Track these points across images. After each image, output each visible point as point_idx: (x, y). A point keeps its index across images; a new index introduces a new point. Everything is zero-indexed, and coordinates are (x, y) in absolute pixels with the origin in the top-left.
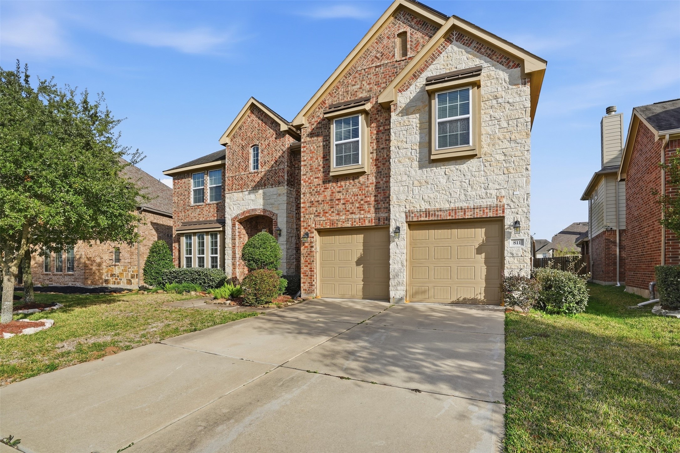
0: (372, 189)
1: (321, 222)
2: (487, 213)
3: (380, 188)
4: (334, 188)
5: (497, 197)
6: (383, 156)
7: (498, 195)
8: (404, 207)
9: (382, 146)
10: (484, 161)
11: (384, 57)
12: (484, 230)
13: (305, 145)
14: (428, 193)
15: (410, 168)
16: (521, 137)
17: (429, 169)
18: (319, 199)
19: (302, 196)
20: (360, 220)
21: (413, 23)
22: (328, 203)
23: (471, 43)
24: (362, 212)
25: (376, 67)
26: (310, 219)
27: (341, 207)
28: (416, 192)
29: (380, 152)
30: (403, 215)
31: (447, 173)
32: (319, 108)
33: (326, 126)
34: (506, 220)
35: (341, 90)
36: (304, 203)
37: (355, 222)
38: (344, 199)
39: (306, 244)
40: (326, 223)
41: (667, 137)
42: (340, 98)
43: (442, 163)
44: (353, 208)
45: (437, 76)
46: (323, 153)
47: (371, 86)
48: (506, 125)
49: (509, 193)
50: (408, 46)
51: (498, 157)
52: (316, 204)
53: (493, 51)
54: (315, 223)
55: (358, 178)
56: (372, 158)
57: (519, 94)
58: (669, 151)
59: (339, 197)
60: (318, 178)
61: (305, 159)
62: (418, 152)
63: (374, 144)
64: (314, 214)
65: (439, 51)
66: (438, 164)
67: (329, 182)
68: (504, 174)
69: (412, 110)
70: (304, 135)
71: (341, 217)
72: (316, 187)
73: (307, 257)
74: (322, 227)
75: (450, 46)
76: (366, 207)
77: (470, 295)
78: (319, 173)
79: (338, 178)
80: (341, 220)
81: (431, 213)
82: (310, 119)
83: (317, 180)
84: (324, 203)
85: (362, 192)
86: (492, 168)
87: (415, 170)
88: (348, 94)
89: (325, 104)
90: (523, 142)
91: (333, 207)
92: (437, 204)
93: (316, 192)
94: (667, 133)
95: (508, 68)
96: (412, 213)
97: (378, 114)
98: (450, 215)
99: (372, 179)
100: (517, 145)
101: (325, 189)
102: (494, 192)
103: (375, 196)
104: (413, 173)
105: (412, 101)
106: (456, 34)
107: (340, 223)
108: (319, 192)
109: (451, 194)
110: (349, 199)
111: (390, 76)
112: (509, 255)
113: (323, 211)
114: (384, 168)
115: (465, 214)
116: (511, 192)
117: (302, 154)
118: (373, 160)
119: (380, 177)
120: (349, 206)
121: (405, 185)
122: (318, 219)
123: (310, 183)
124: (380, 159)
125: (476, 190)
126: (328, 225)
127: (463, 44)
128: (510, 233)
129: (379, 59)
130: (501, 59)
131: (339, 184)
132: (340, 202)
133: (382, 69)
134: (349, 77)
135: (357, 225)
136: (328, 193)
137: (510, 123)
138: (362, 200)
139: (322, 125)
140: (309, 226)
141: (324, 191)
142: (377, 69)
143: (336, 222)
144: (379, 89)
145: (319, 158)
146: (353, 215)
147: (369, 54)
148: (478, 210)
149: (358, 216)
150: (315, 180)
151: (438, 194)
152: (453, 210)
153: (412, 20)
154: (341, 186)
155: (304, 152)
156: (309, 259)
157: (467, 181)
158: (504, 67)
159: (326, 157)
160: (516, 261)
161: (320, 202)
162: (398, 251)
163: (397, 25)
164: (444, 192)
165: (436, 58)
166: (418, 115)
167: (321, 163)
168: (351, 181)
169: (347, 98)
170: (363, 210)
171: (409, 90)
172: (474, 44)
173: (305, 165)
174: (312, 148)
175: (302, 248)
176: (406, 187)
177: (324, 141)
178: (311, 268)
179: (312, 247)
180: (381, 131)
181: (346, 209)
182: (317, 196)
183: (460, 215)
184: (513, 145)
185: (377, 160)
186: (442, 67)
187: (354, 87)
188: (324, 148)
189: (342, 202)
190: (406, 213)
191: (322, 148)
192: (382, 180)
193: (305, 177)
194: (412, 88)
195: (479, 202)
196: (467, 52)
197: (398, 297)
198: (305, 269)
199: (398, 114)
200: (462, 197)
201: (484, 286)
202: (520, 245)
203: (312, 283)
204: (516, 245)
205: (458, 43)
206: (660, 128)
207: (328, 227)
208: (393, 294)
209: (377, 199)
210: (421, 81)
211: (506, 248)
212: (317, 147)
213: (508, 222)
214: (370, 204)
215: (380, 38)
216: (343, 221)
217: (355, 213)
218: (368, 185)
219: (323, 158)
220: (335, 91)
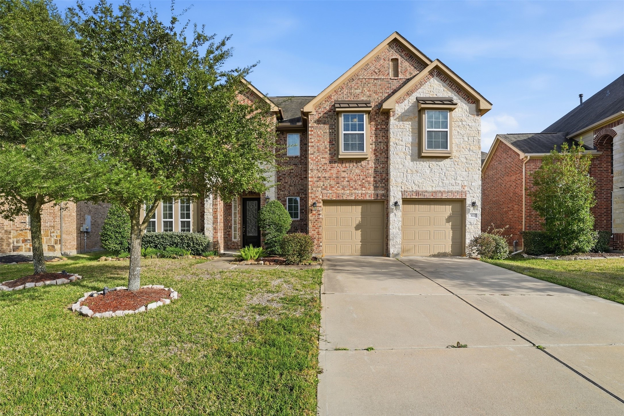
0: (372, 172)
1: (328, 194)
2: (456, 196)
3: (378, 171)
4: (340, 168)
5: (462, 186)
6: (381, 148)
7: (462, 184)
8: (400, 187)
9: (379, 140)
10: (454, 161)
11: (381, 73)
12: (451, 206)
13: (312, 129)
14: (417, 179)
15: (404, 160)
16: (476, 149)
17: (418, 162)
18: (326, 175)
19: (310, 172)
20: (362, 194)
21: (403, 54)
22: (334, 179)
23: (446, 80)
24: (364, 189)
25: (375, 79)
26: (318, 191)
27: (345, 183)
28: (409, 178)
29: (378, 144)
30: (400, 194)
31: (430, 166)
32: (326, 101)
33: (332, 117)
34: (467, 201)
35: (345, 91)
36: (312, 177)
37: (358, 196)
38: (348, 177)
39: (314, 212)
40: (332, 196)
41: (529, 157)
42: (345, 96)
43: (427, 159)
44: (356, 185)
45: (423, 97)
46: (330, 138)
47: (371, 93)
48: (467, 140)
49: (469, 184)
50: (399, 70)
51: (462, 159)
52: (323, 179)
53: (459, 89)
54: (323, 195)
55: (360, 162)
56: (371, 148)
57: (475, 121)
58: (528, 165)
59: (343, 176)
60: (325, 158)
61: (313, 141)
62: (410, 149)
63: (374, 138)
64: (322, 187)
65: (425, 80)
66: (425, 159)
67: (335, 162)
68: (466, 171)
69: (406, 118)
70: (311, 120)
71: (346, 192)
72: (323, 166)
73: (314, 222)
74: (329, 199)
75: (432, 79)
76: (367, 185)
77: (442, 251)
78: (326, 154)
79: (343, 161)
80: (346, 194)
81: (420, 193)
82: (318, 108)
83: (324, 159)
84: (331, 179)
85: (363, 173)
86: (458, 166)
87: (408, 162)
88: (351, 95)
89: (331, 98)
90: (477, 152)
91: (339, 183)
92: (424, 187)
93: (323, 170)
94: (529, 155)
95: (469, 103)
96: (407, 193)
97: (376, 115)
98: (432, 196)
99: (372, 164)
100: (473, 153)
101: (332, 168)
102: (460, 182)
103: (374, 177)
104: (407, 164)
105: (406, 112)
106: (436, 72)
107: (345, 196)
108: (326, 170)
109: (433, 181)
110: (353, 177)
111: (385, 89)
112: (469, 223)
113: (330, 185)
114: (381, 157)
115: (442, 195)
116: (470, 184)
117: (310, 137)
118: (372, 150)
119: (378, 164)
120: (352, 184)
121: (401, 171)
122: (325, 191)
123: (317, 162)
124: (378, 150)
125: (449, 180)
126: (334, 197)
127: (441, 80)
128: (470, 209)
129: (377, 74)
130: (464, 96)
131: (344, 165)
132: (345, 179)
133: (379, 82)
134: (352, 82)
135: (359, 199)
136: (334, 171)
137: (470, 139)
138: (363, 179)
139: (328, 115)
140: (317, 197)
141: (330, 170)
142: (375, 81)
143: (342, 195)
144: (377, 96)
145: (326, 142)
146: (356, 190)
147: (369, 68)
148: (450, 194)
149: (360, 192)
150: (322, 160)
151: (424, 180)
152: (434, 192)
153: (402, 51)
154: (346, 167)
155: (311, 135)
156: (316, 224)
157: (444, 173)
158: (466, 102)
159: (332, 142)
160: (472, 227)
161: (327, 178)
162: (396, 220)
163: (391, 52)
164: (428, 180)
165: (423, 85)
166: (410, 123)
167: (328, 146)
168: (355, 164)
169: (351, 98)
170: (365, 187)
171: (404, 103)
172: (448, 82)
173: (313, 146)
174: (319, 133)
175: (310, 215)
176: (402, 173)
177: (330, 129)
178: (319, 232)
179: (319, 214)
180: (378, 129)
181: (350, 185)
182: (324, 173)
183: (439, 196)
184: (471, 153)
185: (375, 150)
186: (427, 92)
187: (356, 91)
188: (330, 135)
189: (346, 179)
190: (401, 192)
191: (328, 134)
192: (380, 166)
193: (312, 156)
194: (406, 102)
195: (451, 188)
196: (444, 86)
197: (396, 252)
198: (313, 232)
199: (396, 119)
200: (441, 184)
201: (451, 244)
202: (474, 218)
203: (319, 244)
204: (472, 217)
205: (437, 78)
206: (524, 151)
207: (335, 199)
208: (392, 251)
209: (375, 179)
210: (412, 99)
211: (467, 219)
212: (324, 133)
213: (469, 202)
214: (370, 183)
215: (378, 58)
216: (347, 195)
217: (357, 189)
218: (369, 168)
219: (330, 142)
220: (340, 90)
